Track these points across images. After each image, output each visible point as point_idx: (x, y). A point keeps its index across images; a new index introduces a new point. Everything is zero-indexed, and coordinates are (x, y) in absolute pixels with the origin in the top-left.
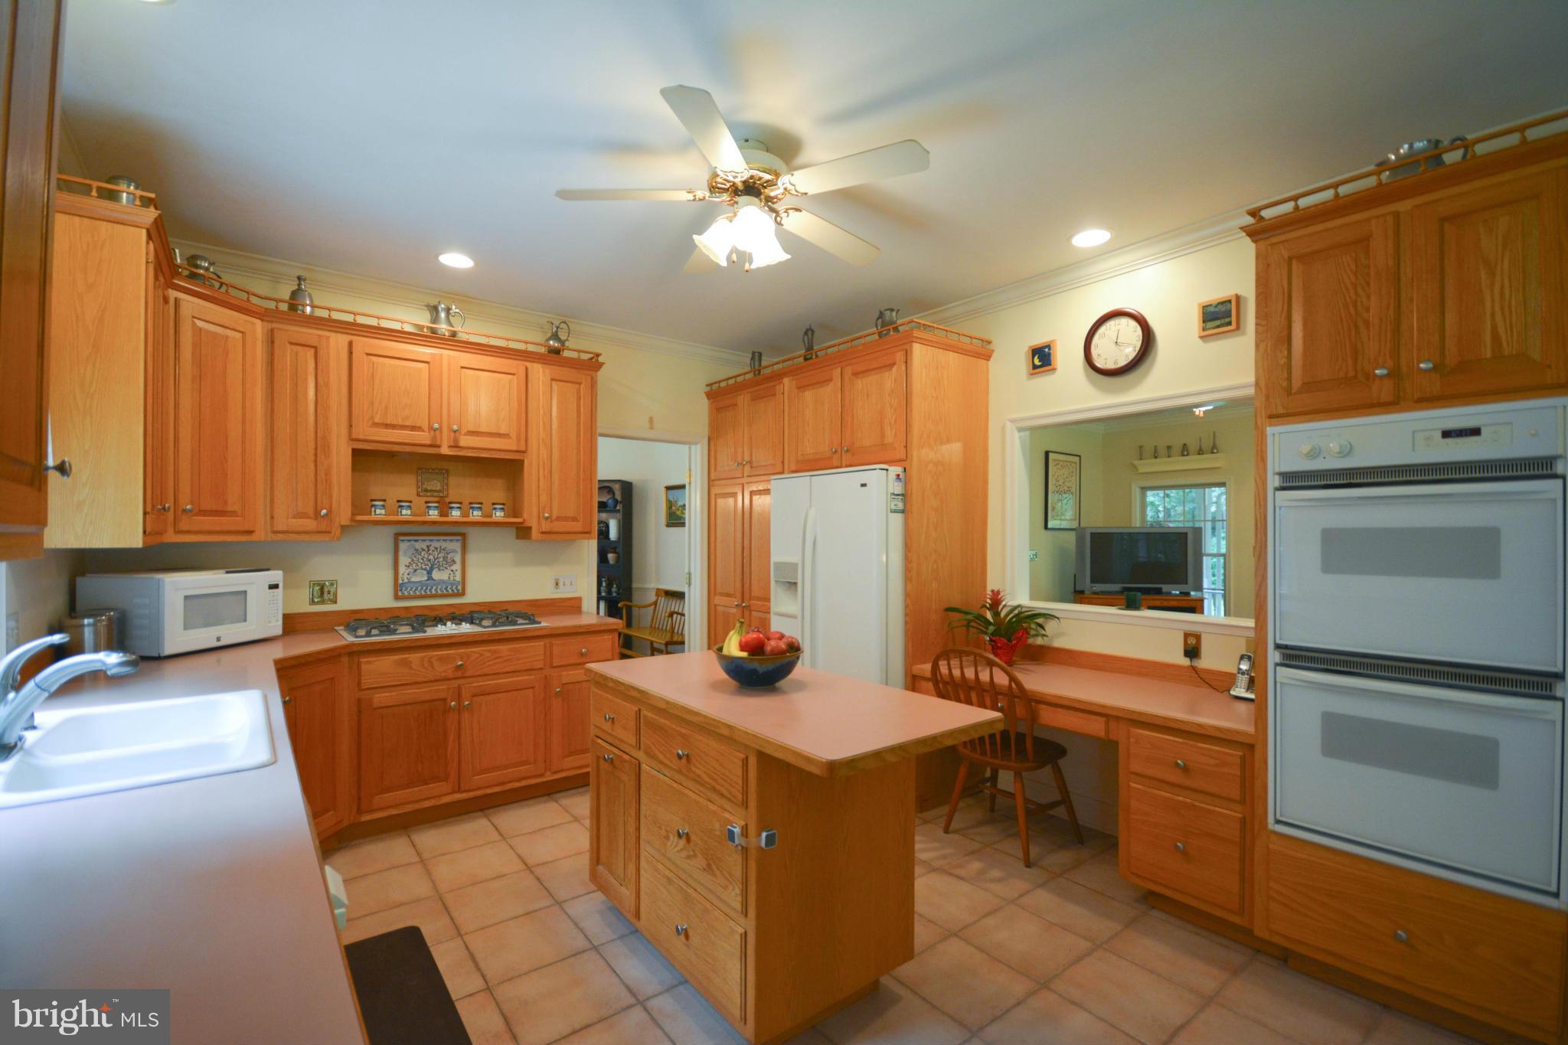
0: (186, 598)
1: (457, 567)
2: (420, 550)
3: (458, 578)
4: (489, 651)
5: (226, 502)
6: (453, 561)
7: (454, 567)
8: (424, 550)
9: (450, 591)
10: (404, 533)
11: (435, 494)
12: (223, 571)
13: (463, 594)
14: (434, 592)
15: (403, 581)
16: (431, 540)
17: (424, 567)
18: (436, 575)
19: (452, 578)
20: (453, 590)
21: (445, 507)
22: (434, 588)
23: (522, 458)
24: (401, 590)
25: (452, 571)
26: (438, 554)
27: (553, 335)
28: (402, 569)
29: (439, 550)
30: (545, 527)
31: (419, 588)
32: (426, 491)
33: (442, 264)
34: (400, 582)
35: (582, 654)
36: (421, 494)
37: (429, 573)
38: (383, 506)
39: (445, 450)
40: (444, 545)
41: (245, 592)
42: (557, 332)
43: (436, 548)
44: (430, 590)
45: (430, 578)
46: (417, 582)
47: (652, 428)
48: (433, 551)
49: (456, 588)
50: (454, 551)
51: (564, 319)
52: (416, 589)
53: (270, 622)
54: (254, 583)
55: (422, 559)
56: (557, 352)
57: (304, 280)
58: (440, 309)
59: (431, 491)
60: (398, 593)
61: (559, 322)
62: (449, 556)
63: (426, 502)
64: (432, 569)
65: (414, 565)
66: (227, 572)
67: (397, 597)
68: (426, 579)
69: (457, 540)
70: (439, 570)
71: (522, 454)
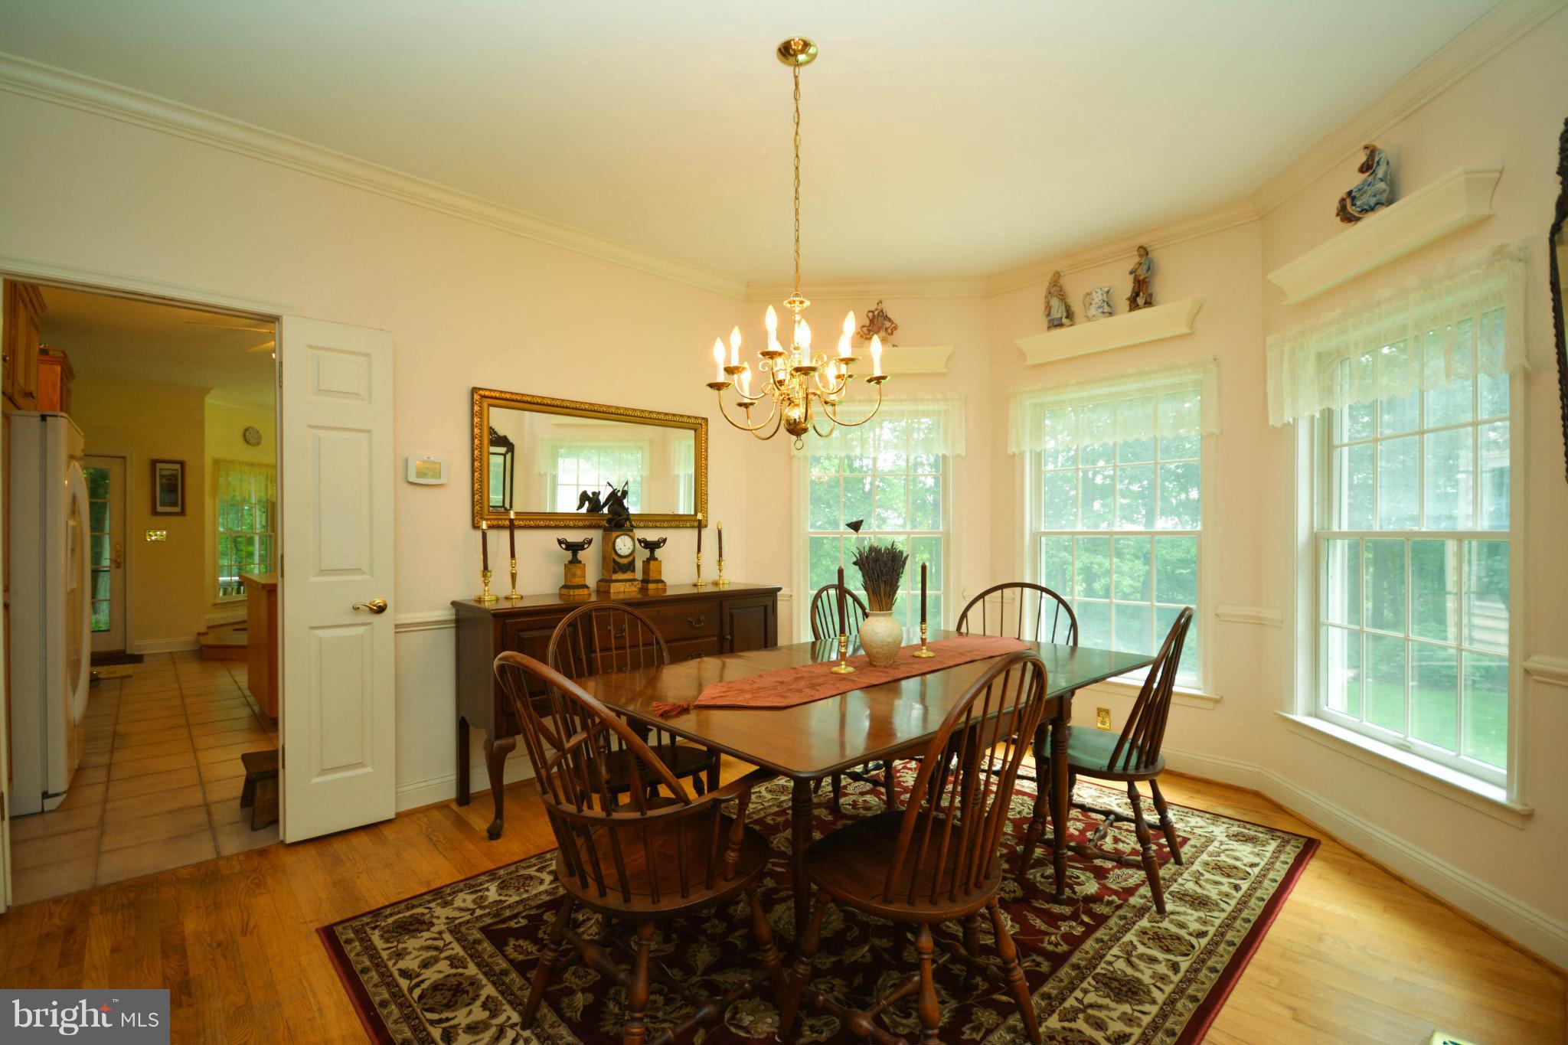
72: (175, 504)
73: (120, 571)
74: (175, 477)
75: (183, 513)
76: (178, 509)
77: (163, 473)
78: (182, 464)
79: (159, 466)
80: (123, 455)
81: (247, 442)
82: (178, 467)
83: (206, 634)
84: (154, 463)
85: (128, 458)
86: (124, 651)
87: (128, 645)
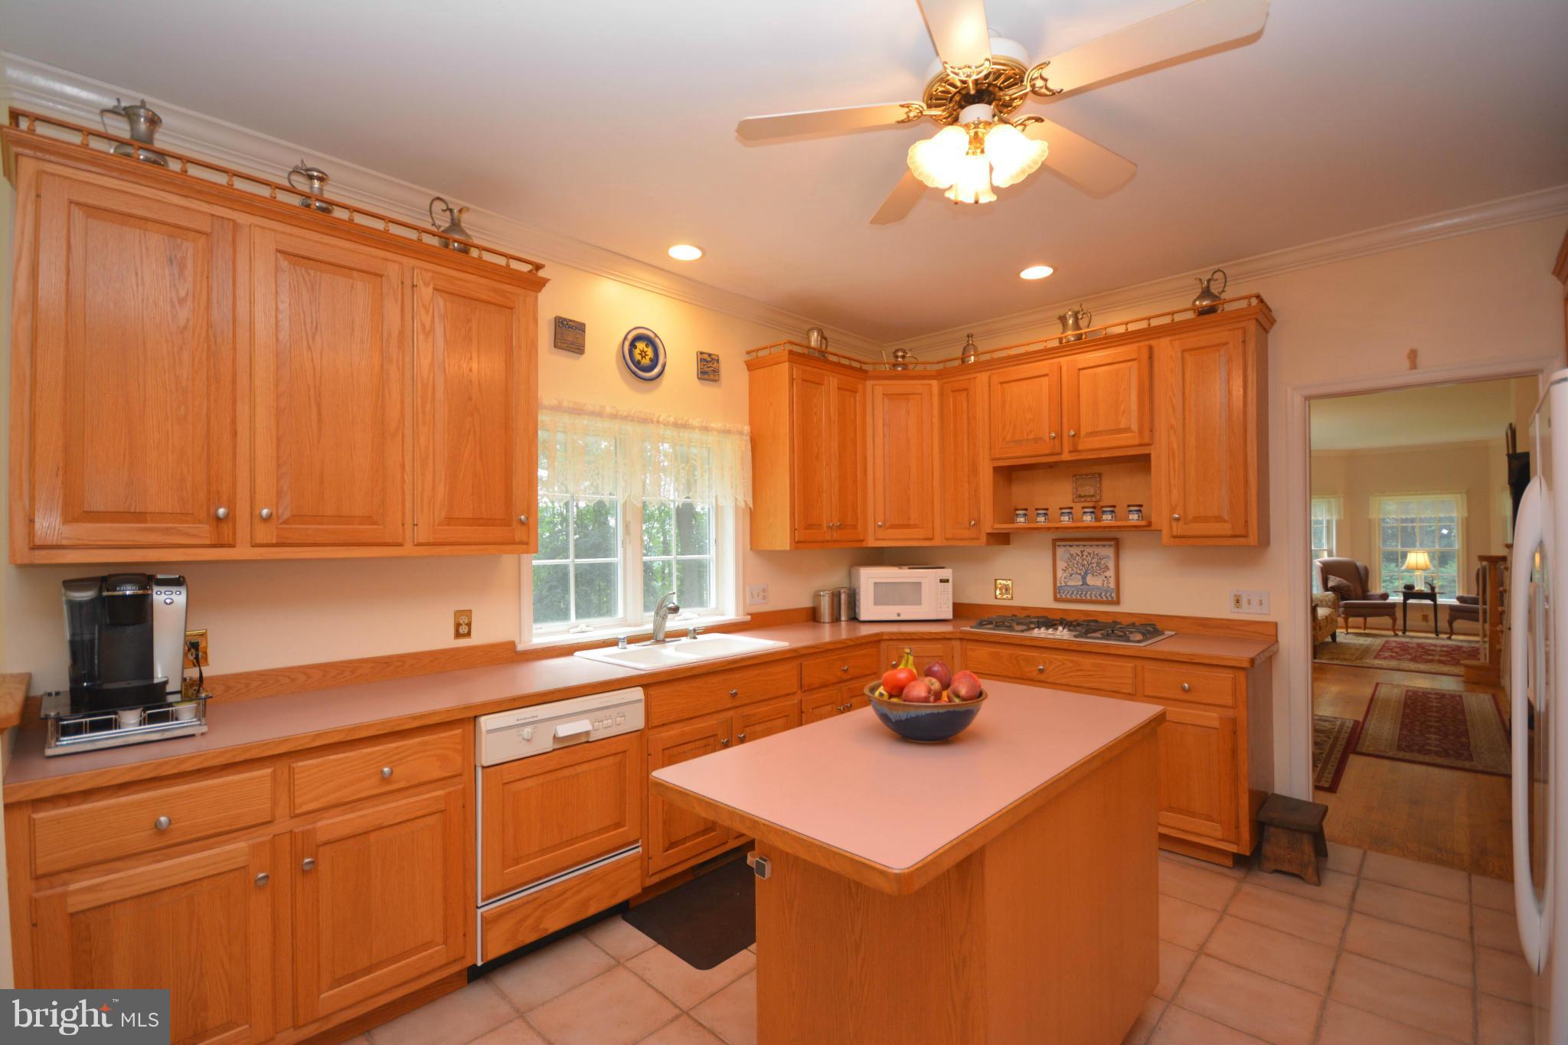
0: (876, 584)
1: (1111, 573)
2: (1075, 555)
3: (1112, 585)
4: (1072, 661)
5: (909, 519)
6: (1106, 566)
7: (1107, 574)
8: (1078, 555)
9: (1104, 598)
10: (1062, 539)
11: (1088, 499)
12: (907, 567)
13: (1117, 602)
14: (1088, 597)
15: (1061, 583)
16: (1084, 546)
17: (1079, 572)
18: (1090, 580)
19: (1105, 584)
20: (1107, 598)
21: (1097, 510)
22: (1089, 593)
23: (1148, 452)
24: (1059, 593)
25: (1106, 577)
26: (1092, 559)
27: (1203, 293)
28: (1060, 573)
29: (1092, 555)
30: (1178, 529)
31: (1075, 593)
32: (1080, 496)
33: (1024, 280)
34: (1058, 585)
35: (1184, 689)
36: (1076, 500)
37: (1084, 578)
38: (1025, 515)
39: (1066, 456)
40: (1097, 550)
41: (920, 583)
42: (1208, 287)
43: (1090, 554)
44: (1085, 595)
45: (1084, 583)
46: (1073, 586)
47: (1414, 366)
48: (1087, 556)
49: (1110, 595)
50: (1108, 557)
51: (1216, 267)
52: (1073, 593)
53: (941, 608)
54: (927, 577)
55: (1077, 564)
56: (1211, 310)
57: (972, 336)
58: (1068, 316)
59: (1085, 496)
60: (1057, 593)
61: (1211, 273)
62: (1102, 562)
63: (1083, 508)
64: (1086, 574)
65: (1070, 569)
66: (910, 568)
67: (1056, 599)
68: (1081, 583)
69: (1110, 546)
70: (1093, 575)
71: (1148, 447)
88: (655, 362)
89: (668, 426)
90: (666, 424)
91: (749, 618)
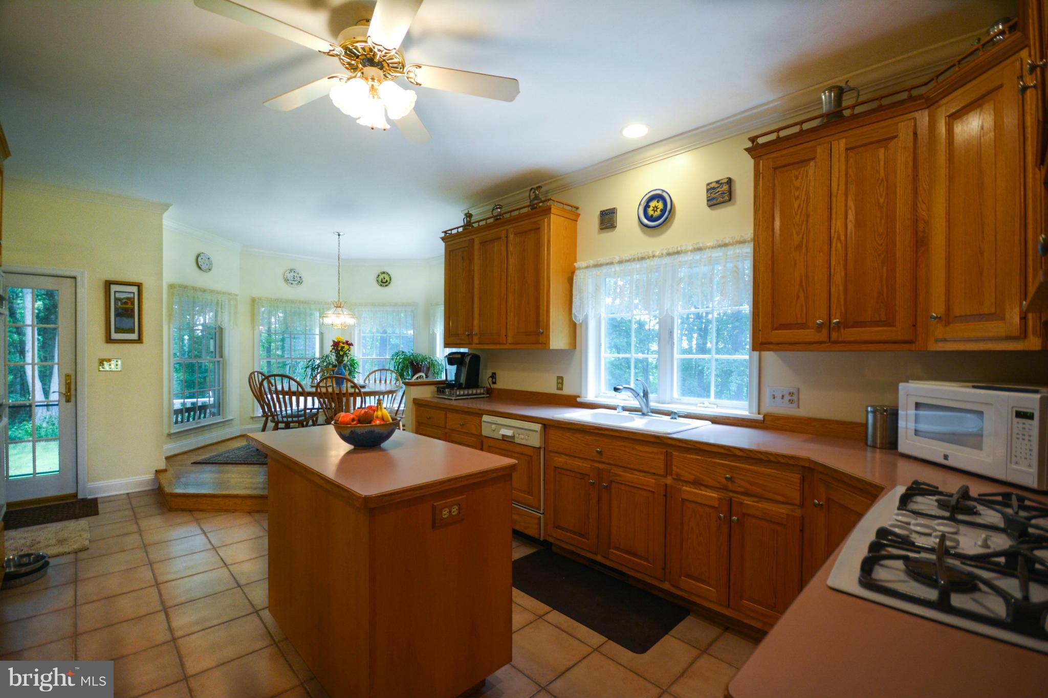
72: (131, 331)
73: (70, 405)
74: (131, 300)
75: (139, 340)
76: (134, 336)
77: (118, 295)
78: (139, 286)
79: (114, 288)
80: (73, 274)
81: (199, 267)
82: (134, 289)
83: (165, 471)
84: (108, 284)
85: (79, 279)
86: (75, 495)
87: (80, 487)
88: (664, 211)
89: (662, 257)
90: (661, 256)
91: (760, 417)
